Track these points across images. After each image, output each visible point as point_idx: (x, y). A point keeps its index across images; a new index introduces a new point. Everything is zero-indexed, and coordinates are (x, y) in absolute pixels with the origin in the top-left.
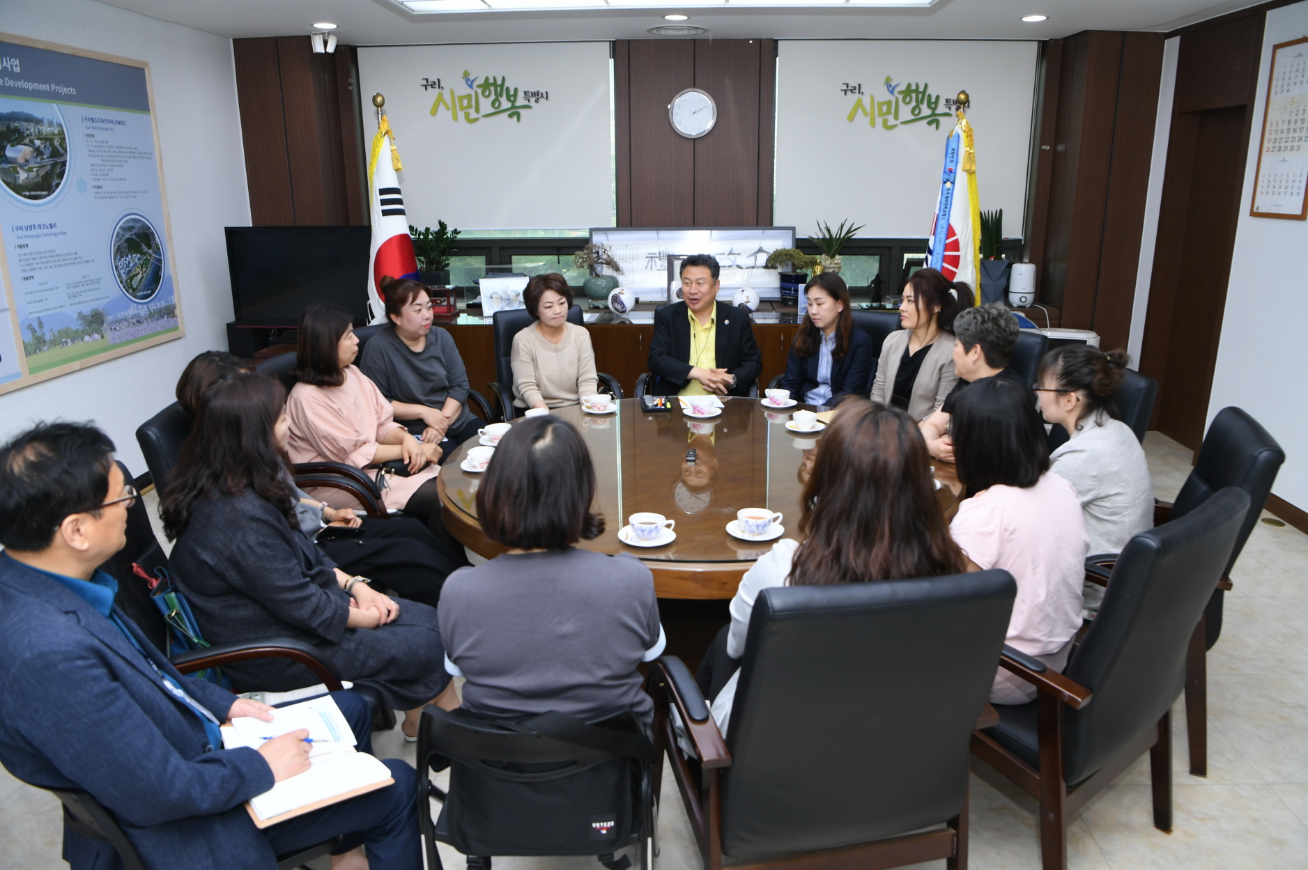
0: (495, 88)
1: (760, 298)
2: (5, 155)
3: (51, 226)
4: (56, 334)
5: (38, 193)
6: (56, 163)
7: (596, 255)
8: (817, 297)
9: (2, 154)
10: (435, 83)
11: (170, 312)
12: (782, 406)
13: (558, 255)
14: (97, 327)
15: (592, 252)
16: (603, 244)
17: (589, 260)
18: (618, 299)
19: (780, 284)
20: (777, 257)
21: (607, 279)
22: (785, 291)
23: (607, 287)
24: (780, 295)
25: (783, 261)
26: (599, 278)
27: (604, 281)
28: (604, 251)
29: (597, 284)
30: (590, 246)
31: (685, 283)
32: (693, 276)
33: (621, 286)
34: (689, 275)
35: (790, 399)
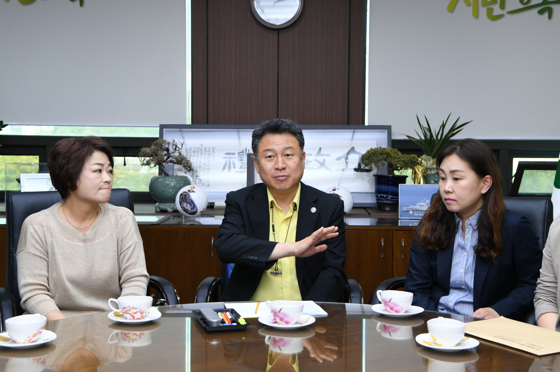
8: (454, 169)
12: (402, 313)
13: (125, 156)
15: (161, 148)
16: (174, 140)
17: (157, 157)
18: (187, 198)
19: (376, 188)
20: (371, 156)
21: (176, 178)
22: (382, 195)
23: (176, 187)
24: (376, 200)
25: (378, 161)
26: (168, 177)
27: (173, 181)
28: (175, 148)
29: (165, 184)
30: (159, 142)
31: (267, 157)
32: (277, 146)
33: (192, 185)
34: (271, 146)
35: (412, 304)
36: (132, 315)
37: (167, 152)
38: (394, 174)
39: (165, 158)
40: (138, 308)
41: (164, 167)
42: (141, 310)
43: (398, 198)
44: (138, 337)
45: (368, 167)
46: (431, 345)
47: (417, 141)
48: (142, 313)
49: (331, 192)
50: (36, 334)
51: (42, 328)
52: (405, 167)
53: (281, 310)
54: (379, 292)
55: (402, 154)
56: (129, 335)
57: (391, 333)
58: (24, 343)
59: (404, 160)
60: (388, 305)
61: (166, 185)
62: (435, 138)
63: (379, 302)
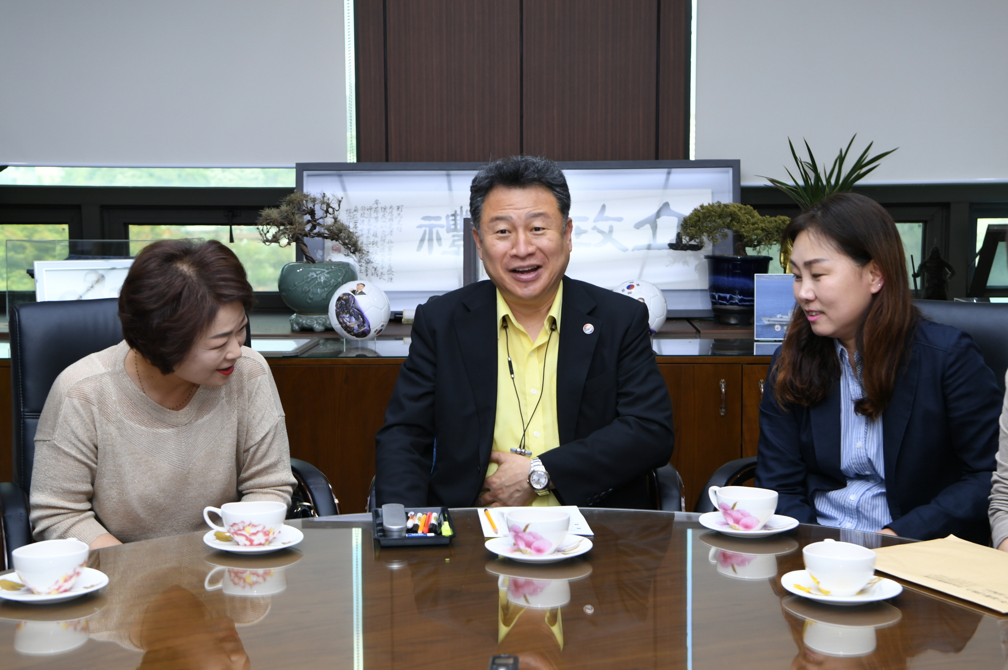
1: (669, 311)
7: (308, 217)
8: (810, 257)
12: (757, 530)
13: (231, 224)
15: (299, 209)
16: (324, 194)
17: (292, 227)
18: (350, 306)
19: (710, 280)
20: (702, 220)
21: (330, 267)
22: (722, 295)
23: (330, 284)
24: (711, 304)
25: (715, 230)
26: (314, 264)
27: (324, 272)
28: (325, 209)
29: (309, 277)
30: (295, 198)
31: (498, 232)
32: (517, 211)
33: (361, 279)
34: (504, 211)
35: (777, 512)
36: (249, 537)
37: (311, 217)
38: (746, 253)
39: (308, 227)
40: (259, 525)
41: (306, 246)
42: (264, 528)
43: (753, 301)
44: (260, 580)
45: (695, 241)
46: (810, 593)
47: (790, 188)
48: (267, 533)
49: (623, 290)
50: (71, 577)
51: (82, 566)
52: (767, 241)
53: (527, 527)
54: (712, 490)
55: (762, 215)
56: (244, 575)
57: (736, 567)
58: (49, 593)
59: (765, 227)
60: (730, 515)
61: (311, 280)
62: (825, 182)
63: (713, 509)
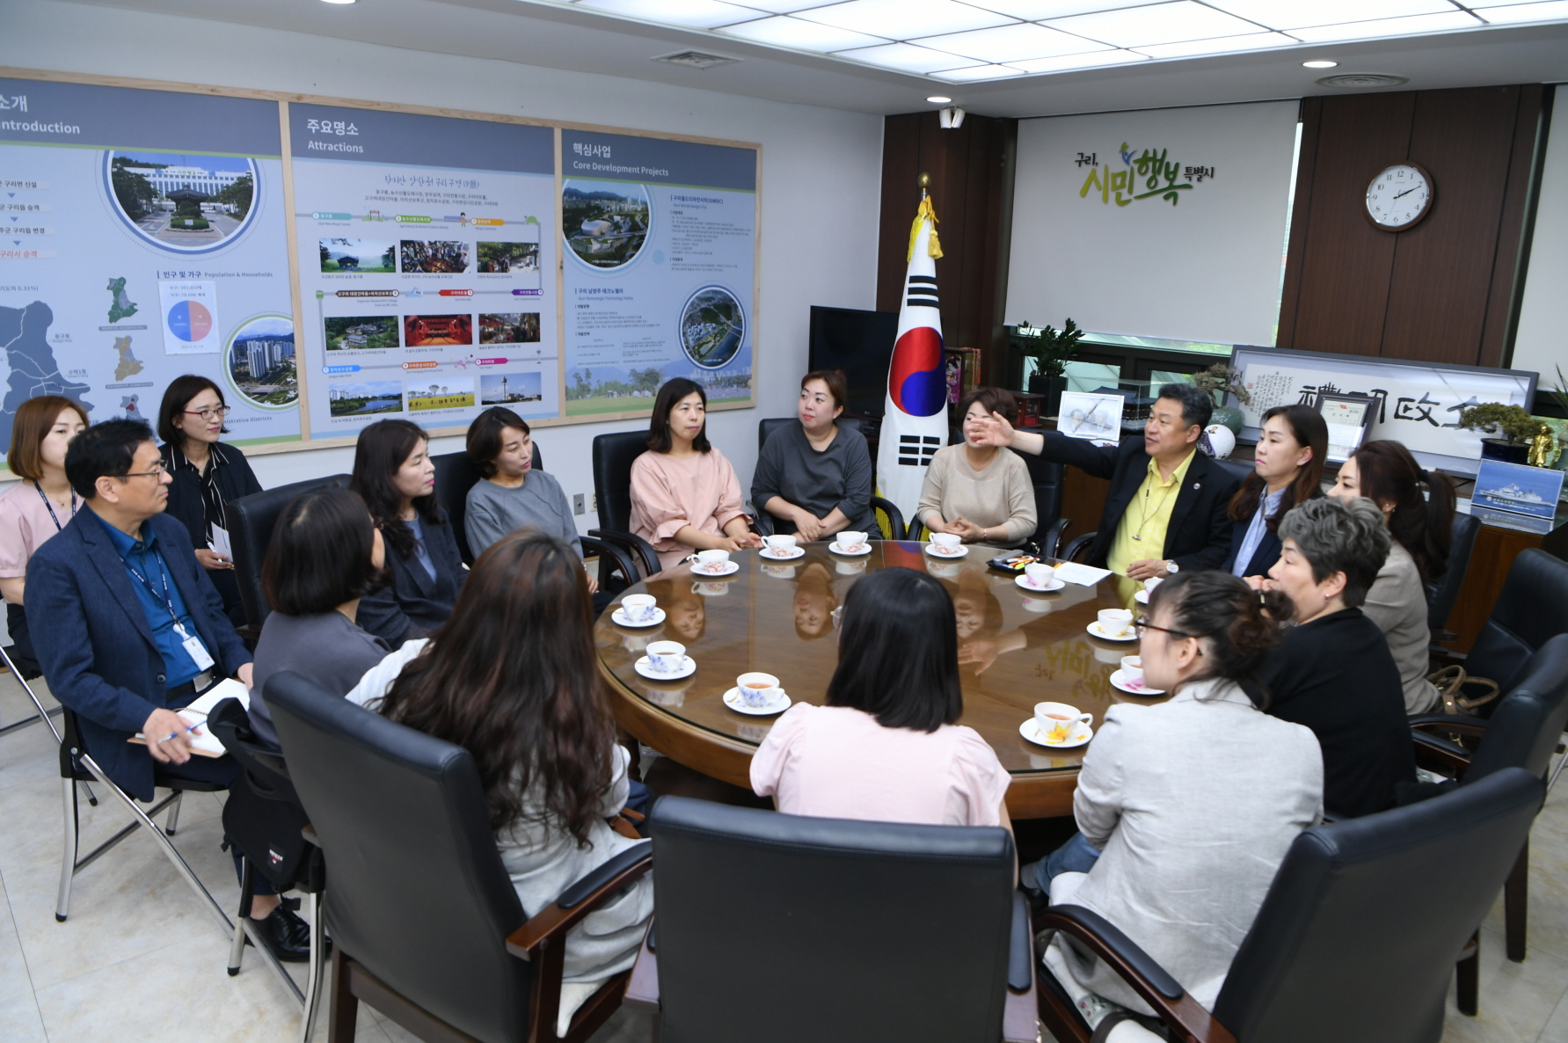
0: (1154, 163)
2: (580, 228)
3: (617, 291)
4: (603, 385)
5: (609, 262)
6: (634, 236)
7: (1223, 380)
9: (577, 227)
10: (1089, 158)
11: (743, 382)
14: (649, 385)
16: (1244, 366)
20: (1475, 414)
25: (1486, 422)
59: (1521, 425)
